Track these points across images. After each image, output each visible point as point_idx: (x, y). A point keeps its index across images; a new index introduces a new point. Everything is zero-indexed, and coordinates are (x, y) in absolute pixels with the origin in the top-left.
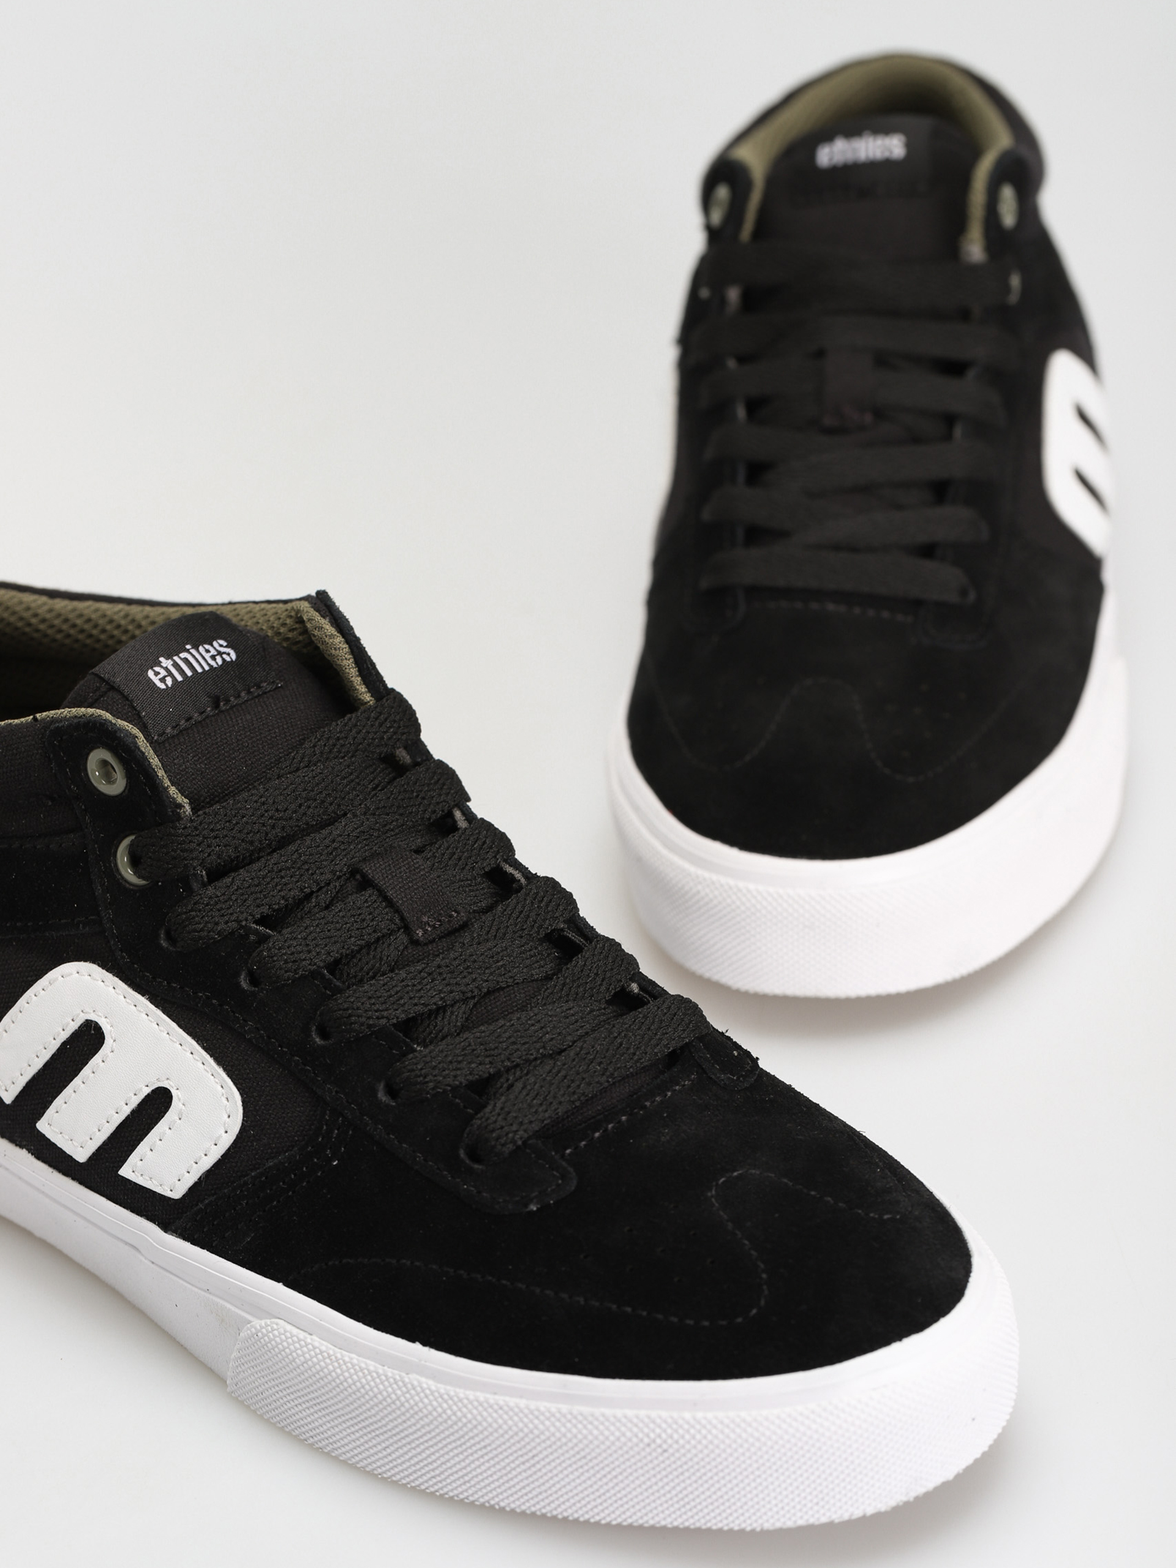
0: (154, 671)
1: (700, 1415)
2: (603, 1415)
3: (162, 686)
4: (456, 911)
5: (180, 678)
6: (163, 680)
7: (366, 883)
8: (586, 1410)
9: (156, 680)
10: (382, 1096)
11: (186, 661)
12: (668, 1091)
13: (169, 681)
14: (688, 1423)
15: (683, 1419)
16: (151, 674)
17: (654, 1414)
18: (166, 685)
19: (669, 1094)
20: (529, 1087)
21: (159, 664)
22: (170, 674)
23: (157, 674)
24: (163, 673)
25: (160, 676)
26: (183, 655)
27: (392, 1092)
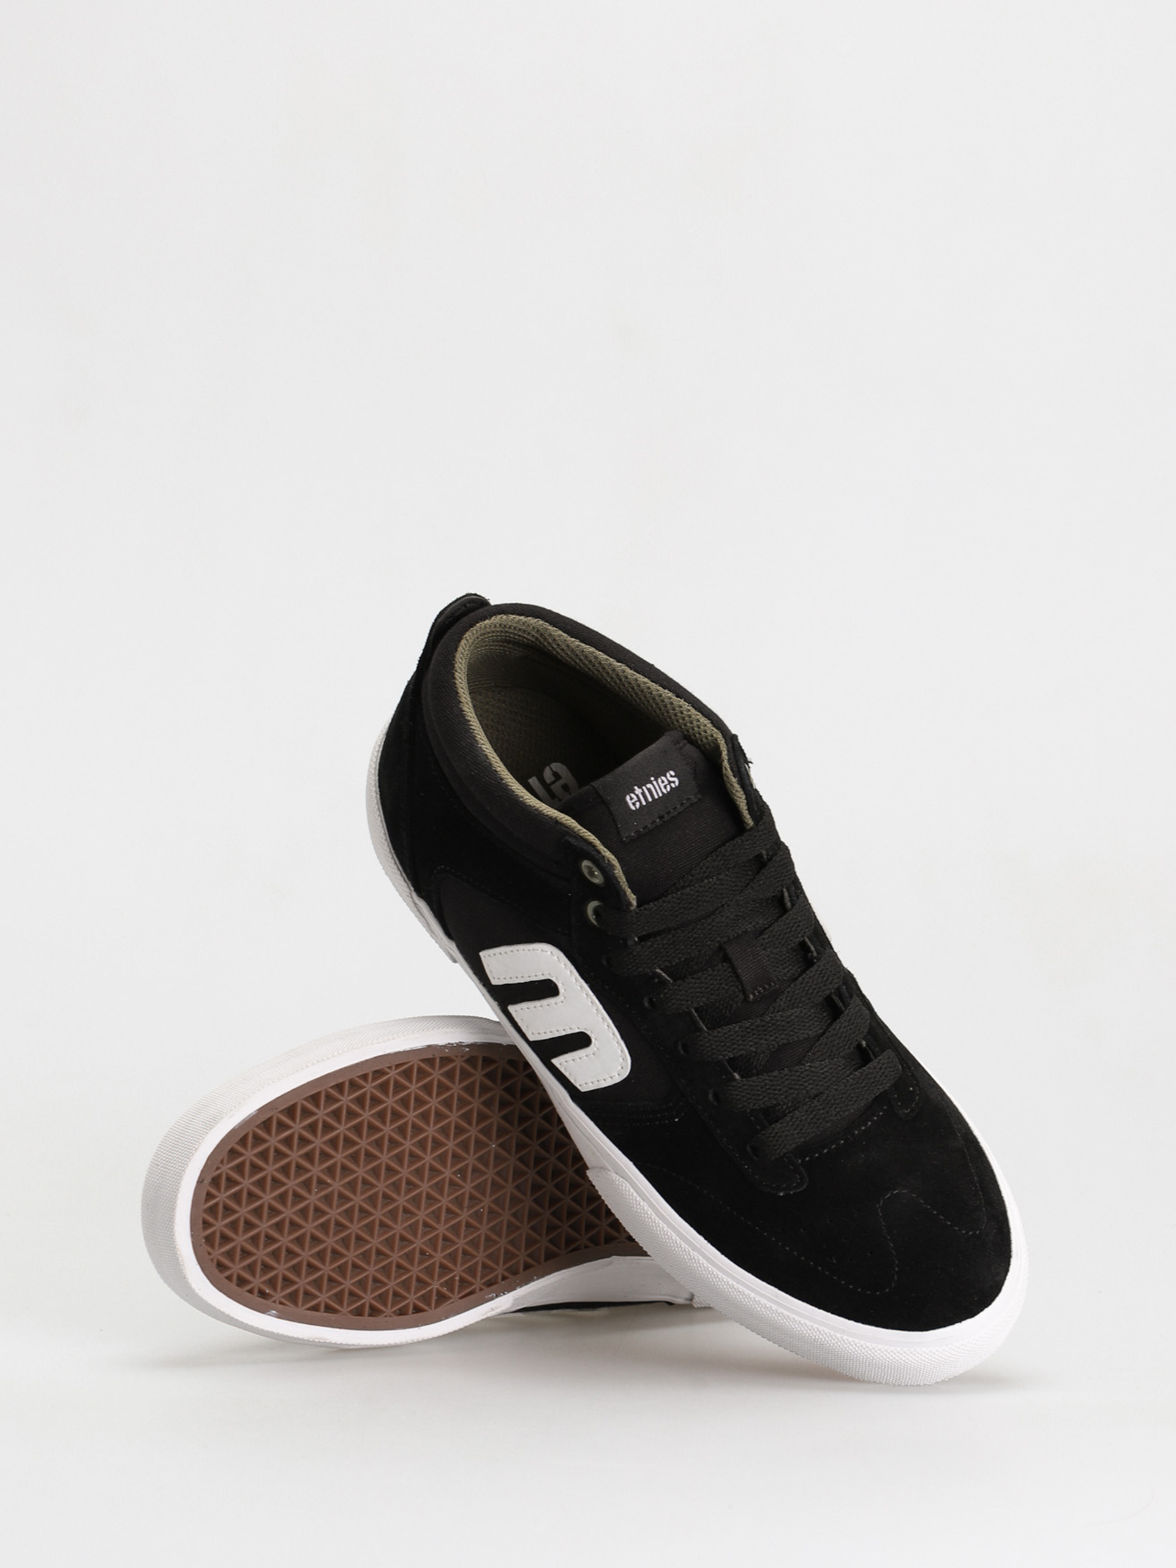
0: (630, 796)
1: (845, 1337)
2: (794, 1319)
3: (633, 808)
4: (774, 983)
5: (644, 803)
6: (634, 804)
7: (726, 959)
8: (786, 1313)
9: (630, 803)
10: (711, 1096)
11: (649, 790)
12: (869, 1121)
13: (638, 804)
14: (838, 1339)
15: (836, 1336)
16: (628, 798)
17: (821, 1328)
18: (636, 807)
19: (870, 1123)
20: (794, 1120)
21: (633, 791)
22: (639, 800)
23: (631, 799)
24: (635, 798)
25: (633, 801)
26: (649, 786)
27: (716, 1096)
